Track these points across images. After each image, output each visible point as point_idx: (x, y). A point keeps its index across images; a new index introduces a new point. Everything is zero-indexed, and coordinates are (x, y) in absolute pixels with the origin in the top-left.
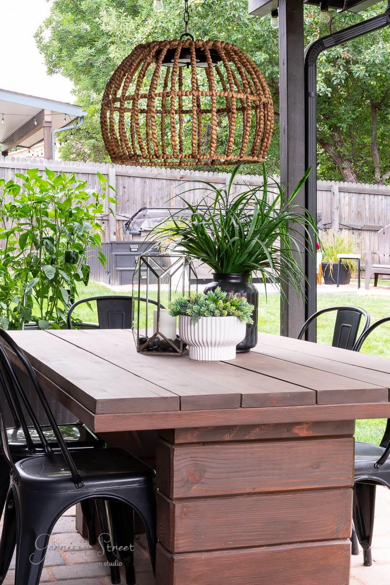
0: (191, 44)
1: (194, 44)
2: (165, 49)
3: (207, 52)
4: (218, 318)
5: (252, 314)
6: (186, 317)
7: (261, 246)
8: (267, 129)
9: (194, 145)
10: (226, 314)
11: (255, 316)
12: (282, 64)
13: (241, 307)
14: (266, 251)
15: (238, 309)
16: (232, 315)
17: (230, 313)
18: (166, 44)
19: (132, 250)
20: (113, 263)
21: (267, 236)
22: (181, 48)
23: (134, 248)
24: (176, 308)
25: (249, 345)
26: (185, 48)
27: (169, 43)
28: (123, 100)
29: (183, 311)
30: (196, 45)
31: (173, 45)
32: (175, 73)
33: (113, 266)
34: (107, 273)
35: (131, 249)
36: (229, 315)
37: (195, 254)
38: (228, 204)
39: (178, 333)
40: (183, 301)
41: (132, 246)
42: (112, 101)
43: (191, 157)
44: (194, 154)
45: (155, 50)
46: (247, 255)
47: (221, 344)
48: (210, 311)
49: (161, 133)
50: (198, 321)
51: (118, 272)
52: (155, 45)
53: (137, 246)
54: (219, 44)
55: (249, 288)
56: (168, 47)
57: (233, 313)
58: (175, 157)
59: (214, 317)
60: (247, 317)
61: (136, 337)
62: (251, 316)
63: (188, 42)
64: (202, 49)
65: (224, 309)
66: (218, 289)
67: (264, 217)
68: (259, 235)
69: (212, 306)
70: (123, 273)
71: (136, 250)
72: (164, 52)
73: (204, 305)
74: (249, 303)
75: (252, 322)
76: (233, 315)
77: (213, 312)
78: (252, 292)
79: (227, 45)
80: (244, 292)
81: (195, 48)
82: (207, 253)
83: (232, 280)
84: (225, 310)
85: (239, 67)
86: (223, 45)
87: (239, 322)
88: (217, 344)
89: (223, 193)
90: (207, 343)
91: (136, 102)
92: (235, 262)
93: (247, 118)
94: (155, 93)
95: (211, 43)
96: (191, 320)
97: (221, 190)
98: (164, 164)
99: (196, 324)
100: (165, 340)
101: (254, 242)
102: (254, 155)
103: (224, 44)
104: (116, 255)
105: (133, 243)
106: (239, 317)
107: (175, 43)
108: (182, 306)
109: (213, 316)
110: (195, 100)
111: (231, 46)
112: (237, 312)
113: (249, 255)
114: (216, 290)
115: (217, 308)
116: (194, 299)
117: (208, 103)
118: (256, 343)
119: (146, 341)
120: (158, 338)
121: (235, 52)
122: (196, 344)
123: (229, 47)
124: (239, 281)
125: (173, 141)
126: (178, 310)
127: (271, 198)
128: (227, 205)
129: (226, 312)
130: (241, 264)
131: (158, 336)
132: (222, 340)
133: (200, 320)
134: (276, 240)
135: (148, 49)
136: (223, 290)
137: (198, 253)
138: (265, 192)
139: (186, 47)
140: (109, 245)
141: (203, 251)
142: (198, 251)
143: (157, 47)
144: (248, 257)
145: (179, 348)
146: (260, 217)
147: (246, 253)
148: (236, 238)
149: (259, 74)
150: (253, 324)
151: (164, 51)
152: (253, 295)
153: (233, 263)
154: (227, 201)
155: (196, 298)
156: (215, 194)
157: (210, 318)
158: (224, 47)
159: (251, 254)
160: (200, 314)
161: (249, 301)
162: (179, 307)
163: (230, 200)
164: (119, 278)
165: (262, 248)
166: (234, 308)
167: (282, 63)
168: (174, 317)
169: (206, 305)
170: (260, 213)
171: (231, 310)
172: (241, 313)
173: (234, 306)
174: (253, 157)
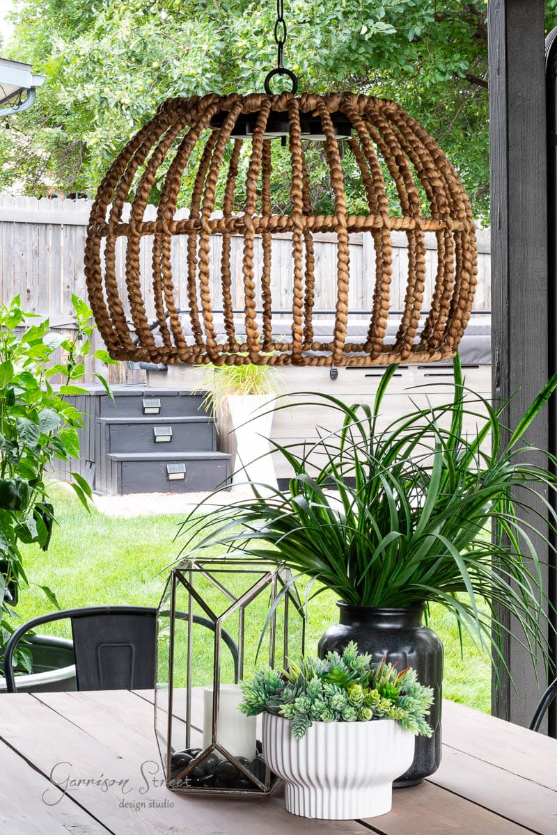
0: (290, 105)
1: (297, 104)
2: (233, 117)
3: (327, 124)
4: (352, 725)
5: (428, 713)
6: (280, 719)
7: (447, 548)
8: (462, 289)
9: (297, 336)
10: (370, 717)
11: (434, 717)
12: (495, 71)
13: (403, 697)
14: (458, 556)
15: (396, 703)
16: (383, 717)
17: (379, 713)
18: (234, 104)
19: (147, 411)
20: (103, 442)
21: (462, 520)
22: (267, 114)
23: (152, 406)
24: (257, 698)
25: (421, 769)
26: (276, 112)
27: (241, 102)
28: (138, 231)
29: (272, 706)
30: (301, 106)
31: (249, 107)
32: (254, 176)
33: (104, 450)
34: (88, 464)
35: (144, 409)
36: (376, 717)
37: (299, 560)
38: (375, 441)
39: (259, 738)
40: (272, 681)
41: (146, 402)
42: (111, 230)
43: (290, 361)
44: (297, 356)
45: (210, 117)
46: (417, 566)
47: (358, 781)
48: (335, 710)
49: (222, 275)
50: (305, 733)
51: (115, 465)
52: (210, 106)
53: (157, 403)
54: (353, 103)
55: (421, 640)
56: (239, 110)
57: (385, 713)
58: (255, 361)
59: (342, 724)
60: (417, 721)
61: (164, 749)
62: (426, 718)
63: (285, 100)
64: (315, 115)
65: (365, 704)
66: (352, 648)
67: (455, 473)
68: (443, 523)
69: (338, 699)
70: (127, 467)
71: (156, 411)
72: (229, 125)
73: (320, 696)
74: (422, 685)
75: (429, 733)
76: (386, 716)
77: (340, 713)
78: (429, 649)
79: (371, 104)
80: (411, 652)
81: (301, 114)
82: (324, 559)
83: (382, 622)
84: (368, 706)
85: (399, 155)
86: (364, 103)
87: (399, 731)
88: (349, 782)
89: (360, 414)
90: (327, 780)
91: (166, 238)
92: (389, 582)
93: (418, 271)
94: (211, 219)
95: (337, 100)
96: (290, 728)
97: (357, 406)
98: (228, 348)
99: (302, 741)
100: (230, 762)
101: (430, 541)
102: (432, 350)
103: (366, 100)
104: (109, 424)
105: (150, 396)
106: (399, 721)
107: (254, 101)
108: (269, 693)
109: (341, 720)
110: (299, 236)
111: (381, 104)
112: (394, 712)
113: (421, 564)
114: (346, 650)
115: (349, 703)
116: (297, 676)
117: (323, 62)
118: (437, 764)
119: (186, 763)
120: (214, 756)
121: (389, 117)
122: (300, 782)
123: (377, 107)
124: (398, 626)
125: (251, 327)
126: (261, 702)
127: (471, 426)
128: (371, 445)
129: (369, 713)
130: (402, 588)
131: (216, 752)
132: (360, 775)
133: (311, 730)
134: (481, 531)
135: (194, 112)
136: (361, 650)
137: (305, 558)
138: (458, 415)
139: (279, 111)
140: (93, 399)
141: (317, 555)
142: (306, 554)
143: (215, 110)
144: (419, 569)
145: (263, 780)
146: (447, 471)
147: (416, 562)
148: (395, 534)
149: (445, 166)
150: (430, 736)
151: (230, 122)
152: (431, 656)
153: (386, 585)
154: (372, 435)
155: (300, 675)
156: (343, 416)
157: (333, 725)
158: (365, 108)
159: (425, 565)
160: (310, 716)
161: (421, 679)
162: (263, 696)
163: (379, 429)
164: (115, 479)
165: (449, 553)
166: (388, 702)
167: (495, 67)
168: (252, 717)
169: (324, 696)
170: (446, 464)
171: (382, 708)
172: (403, 714)
173: (387, 696)
174: (432, 354)
